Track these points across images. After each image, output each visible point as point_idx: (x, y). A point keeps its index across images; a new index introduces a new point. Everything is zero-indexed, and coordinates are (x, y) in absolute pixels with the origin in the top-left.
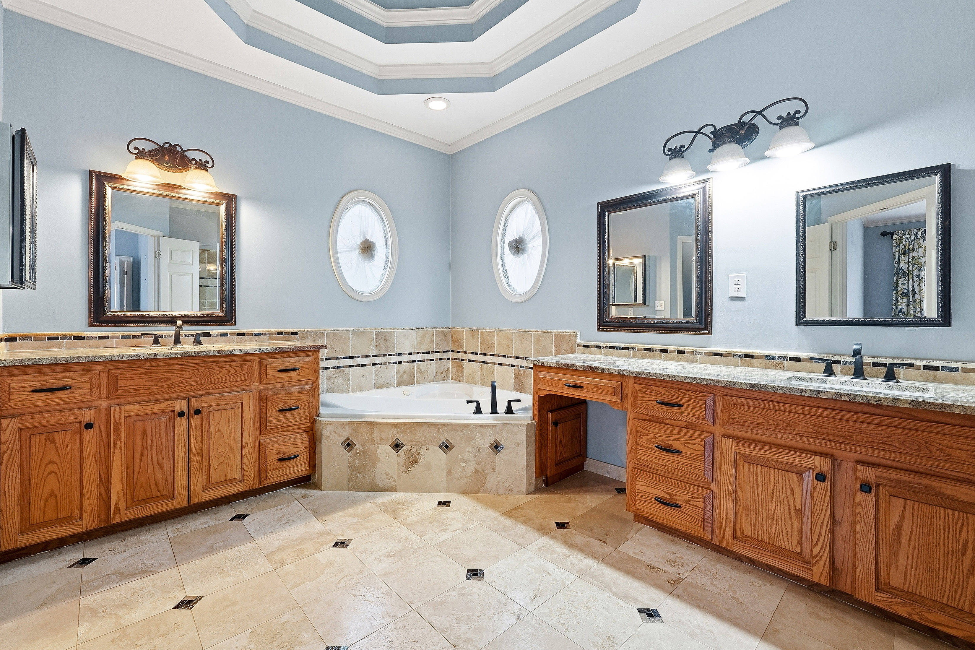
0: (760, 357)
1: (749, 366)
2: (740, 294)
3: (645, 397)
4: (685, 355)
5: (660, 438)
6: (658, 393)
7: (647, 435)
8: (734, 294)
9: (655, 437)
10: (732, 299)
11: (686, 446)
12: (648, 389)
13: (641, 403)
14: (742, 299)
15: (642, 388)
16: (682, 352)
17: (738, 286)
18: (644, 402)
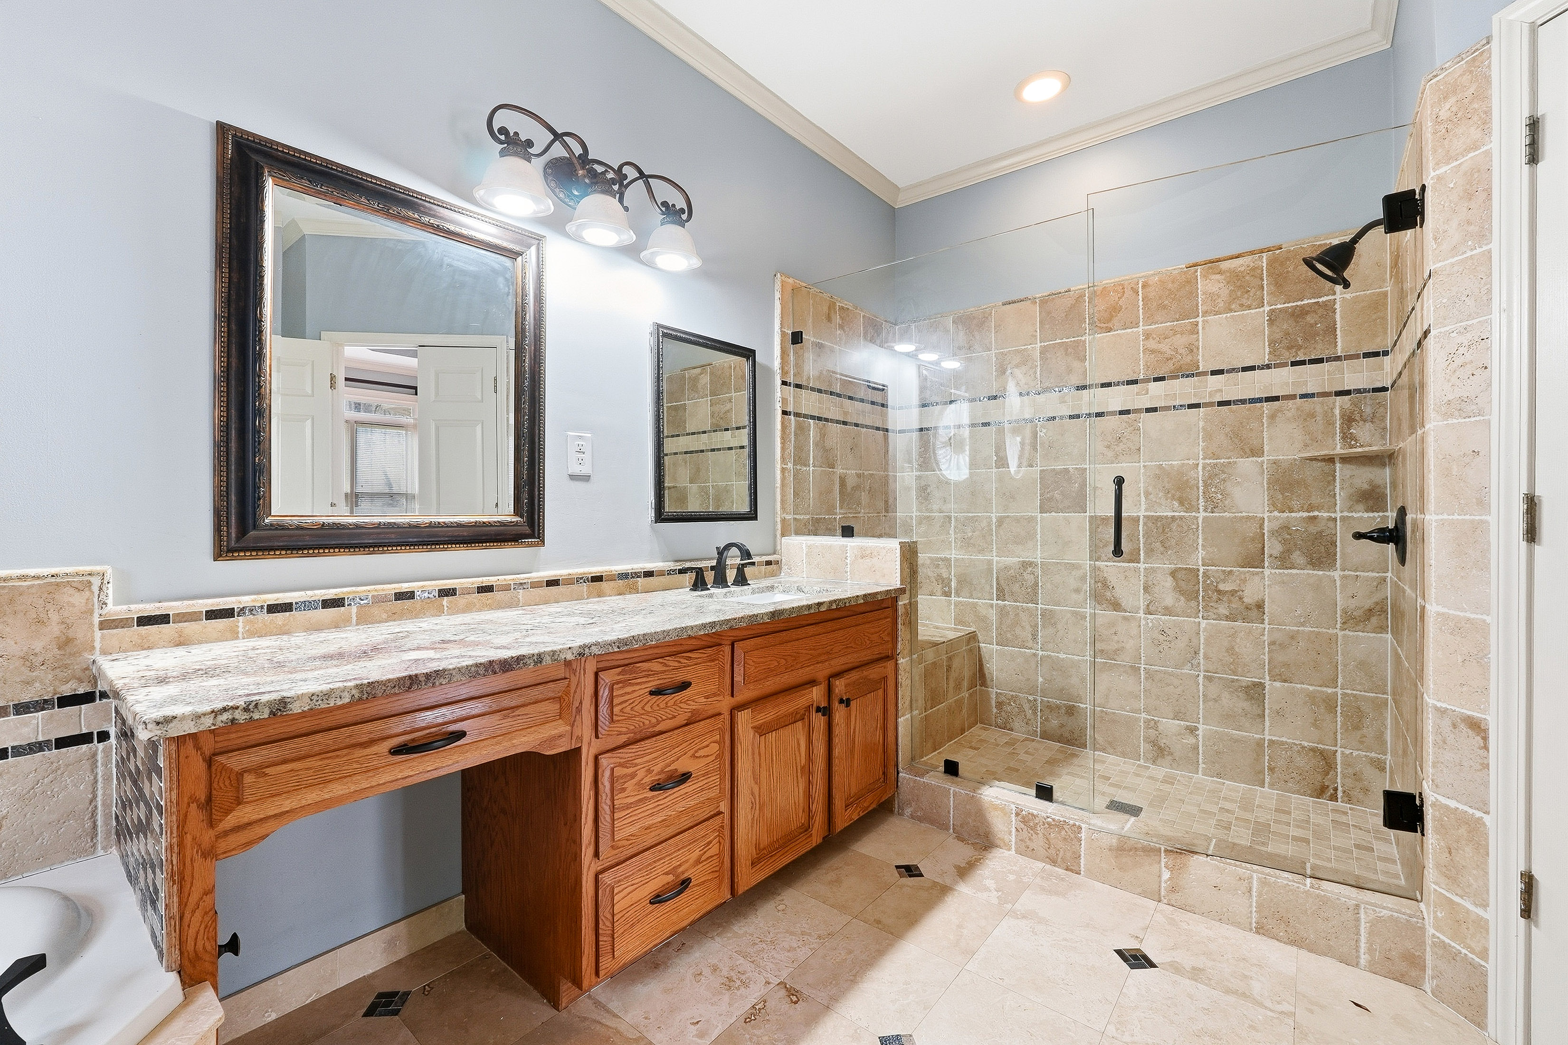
0: (612, 578)
1: (599, 596)
2: (585, 470)
3: (628, 693)
4: (497, 595)
5: (657, 769)
6: (650, 674)
7: (633, 776)
8: (576, 469)
9: (649, 771)
10: (573, 477)
11: (700, 757)
12: (631, 672)
13: (621, 710)
14: (586, 478)
15: (619, 674)
16: (488, 589)
17: (581, 456)
18: (624, 705)
